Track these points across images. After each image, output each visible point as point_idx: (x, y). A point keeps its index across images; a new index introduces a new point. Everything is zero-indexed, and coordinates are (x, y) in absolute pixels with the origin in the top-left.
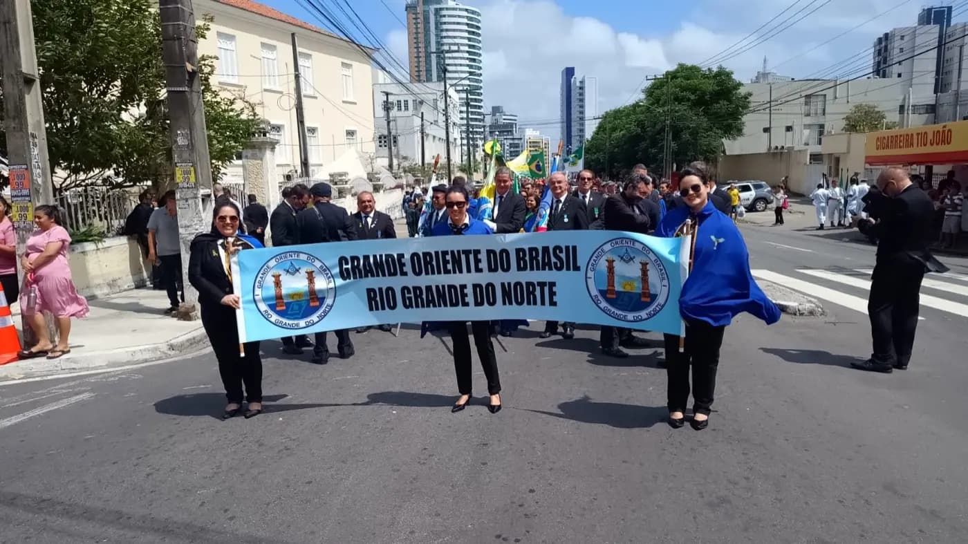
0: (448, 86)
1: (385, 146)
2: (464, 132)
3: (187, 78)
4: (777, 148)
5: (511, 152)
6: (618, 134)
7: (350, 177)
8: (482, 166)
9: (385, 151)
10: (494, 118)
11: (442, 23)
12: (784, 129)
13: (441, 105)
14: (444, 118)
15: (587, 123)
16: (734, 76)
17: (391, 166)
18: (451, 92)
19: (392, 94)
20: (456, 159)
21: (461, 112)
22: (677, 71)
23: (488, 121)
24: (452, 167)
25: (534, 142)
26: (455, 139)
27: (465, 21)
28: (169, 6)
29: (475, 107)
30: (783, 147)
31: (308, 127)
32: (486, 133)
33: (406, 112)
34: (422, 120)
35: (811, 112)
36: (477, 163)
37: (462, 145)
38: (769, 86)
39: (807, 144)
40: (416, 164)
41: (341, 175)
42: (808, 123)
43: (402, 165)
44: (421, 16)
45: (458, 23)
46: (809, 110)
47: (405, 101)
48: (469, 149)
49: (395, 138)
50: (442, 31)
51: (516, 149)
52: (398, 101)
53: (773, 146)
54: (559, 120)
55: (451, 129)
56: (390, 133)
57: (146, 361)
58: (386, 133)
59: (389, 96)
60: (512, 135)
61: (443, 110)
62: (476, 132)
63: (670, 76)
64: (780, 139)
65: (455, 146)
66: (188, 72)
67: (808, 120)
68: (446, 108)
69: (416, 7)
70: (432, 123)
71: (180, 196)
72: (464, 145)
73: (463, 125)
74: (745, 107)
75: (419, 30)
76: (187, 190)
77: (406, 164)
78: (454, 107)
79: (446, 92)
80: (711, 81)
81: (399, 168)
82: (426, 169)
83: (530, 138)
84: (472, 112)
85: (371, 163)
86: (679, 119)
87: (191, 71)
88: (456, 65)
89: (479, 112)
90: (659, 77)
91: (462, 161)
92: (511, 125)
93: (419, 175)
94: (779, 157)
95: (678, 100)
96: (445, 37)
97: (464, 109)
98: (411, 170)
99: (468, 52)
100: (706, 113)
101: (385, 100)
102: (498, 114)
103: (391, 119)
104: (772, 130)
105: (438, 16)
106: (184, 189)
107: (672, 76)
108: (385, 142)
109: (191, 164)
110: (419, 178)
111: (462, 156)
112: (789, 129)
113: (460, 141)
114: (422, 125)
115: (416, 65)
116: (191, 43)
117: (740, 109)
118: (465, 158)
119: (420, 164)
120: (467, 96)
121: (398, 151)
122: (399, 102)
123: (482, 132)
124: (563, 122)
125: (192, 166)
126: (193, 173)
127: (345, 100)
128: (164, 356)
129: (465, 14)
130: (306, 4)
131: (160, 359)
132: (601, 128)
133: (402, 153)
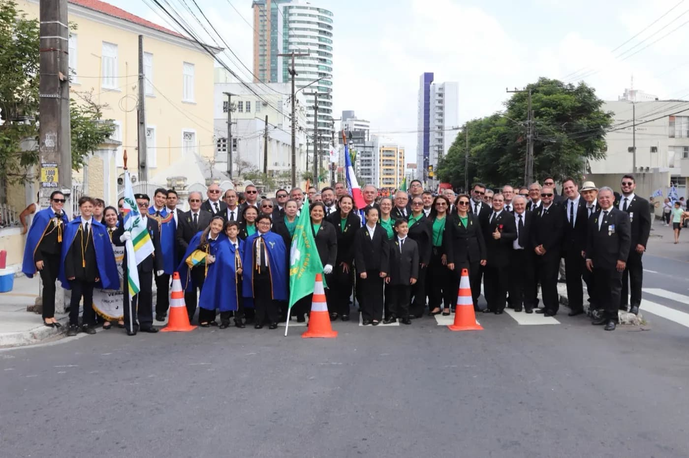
0: (296, 89)
1: (224, 150)
2: (311, 137)
3: (59, 86)
4: (642, 168)
5: (362, 161)
6: (479, 147)
7: (188, 182)
8: (329, 175)
9: (224, 155)
10: (345, 123)
11: (290, 22)
12: (649, 149)
13: (288, 109)
14: (290, 123)
15: (446, 133)
16: (596, 93)
17: (229, 172)
18: (299, 95)
19: (233, 95)
20: (301, 167)
21: (308, 116)
22: (538, 85)
23: (338, 127)
24: (296, 174)
25: (387, 151)
26: (301, 145)
27: (316, 20)
28: (48, 22)
29: (324, 110)
30: (648, 168)
31: (148, 128)
32: (335, 140)
33: (248, 114)
34: (266, 124)
35: (676, 134)
36: (324, 171)
37: (307, 151)
38: (632, 105)
39: (672, 166)
40: (258, 171)
41: (179, 179)
42: (673, 144)
43: (243, 172)
44: (268, 14)
45: (309, 22)
46: (674, 131)
47: (247, 102)
48: (316, 156)
49: (235, 140)
50: (291, 29)
51: (367, 158)
52: (239, 102)
53: (638, 166)
54: (417, 130)
55: (297, 134)
56: (230, 136)
57: (12, 346)
58: (226, 136)
59: (232, 97)
60: (364, 142)
61: (290, 115)
62: (324, 137)
63: (530, 90)
64: (644, 160)
65: (301, 153)
66: (61, 81)
67: (673, 142)
68: (293, 112)
69: (264, 5)
70: (275, 127)
71: (44, 195)
72: (311, 151)
73: (309, 130)
74: (607, 125)
75: (266, 28)
76: (50, 189)
77: (247, 171)
78: (301, 110)
79: (293, 96)
80: (573, 98)
81: (239, 174)
82: (268, 177)
83: (383, 147)
84: (320, 116)
85: (211, 168)
86: (541, 134)
87: (63, 80)
88: (304, 65)
89: (328, 117)
90: (520, 90)
91: (307, 169)
92: (362, 133)
93: (260, 182)
94: (642, 179)
95: (538, 114)
96: (293, 36)
97: (312, 112)
98: (252, 177)
99: (318, 52)
100: (569, 130)
101: (227, 100)
102: (348, 119)
103: (232, 121)
104: (637, 151)
105: (287, 15)
106: (47, 188)
107: (533, 89)
108: (224, 146)
109: (56, 165)
110: (260, 186)
111: (307, 163)
112: (654, 149)
113: (306, 147)
114: (266, 129)
115: (261, 63)
116: (64, 54)
117: (602, 127)
118: (311, 165)
119: (262, 170)
120: (316, 98)
121: (239, 157)
122: (241, 103)
123: (331, 139)
124: (419, 131)
125: (56, 167)
126: (57, 173)
127: (185, 100)
128: (27, 343)
129: (316, 13)
130: (154, 5)
131: (24, 345)
132: (461, 139)
133: (243, 158)
